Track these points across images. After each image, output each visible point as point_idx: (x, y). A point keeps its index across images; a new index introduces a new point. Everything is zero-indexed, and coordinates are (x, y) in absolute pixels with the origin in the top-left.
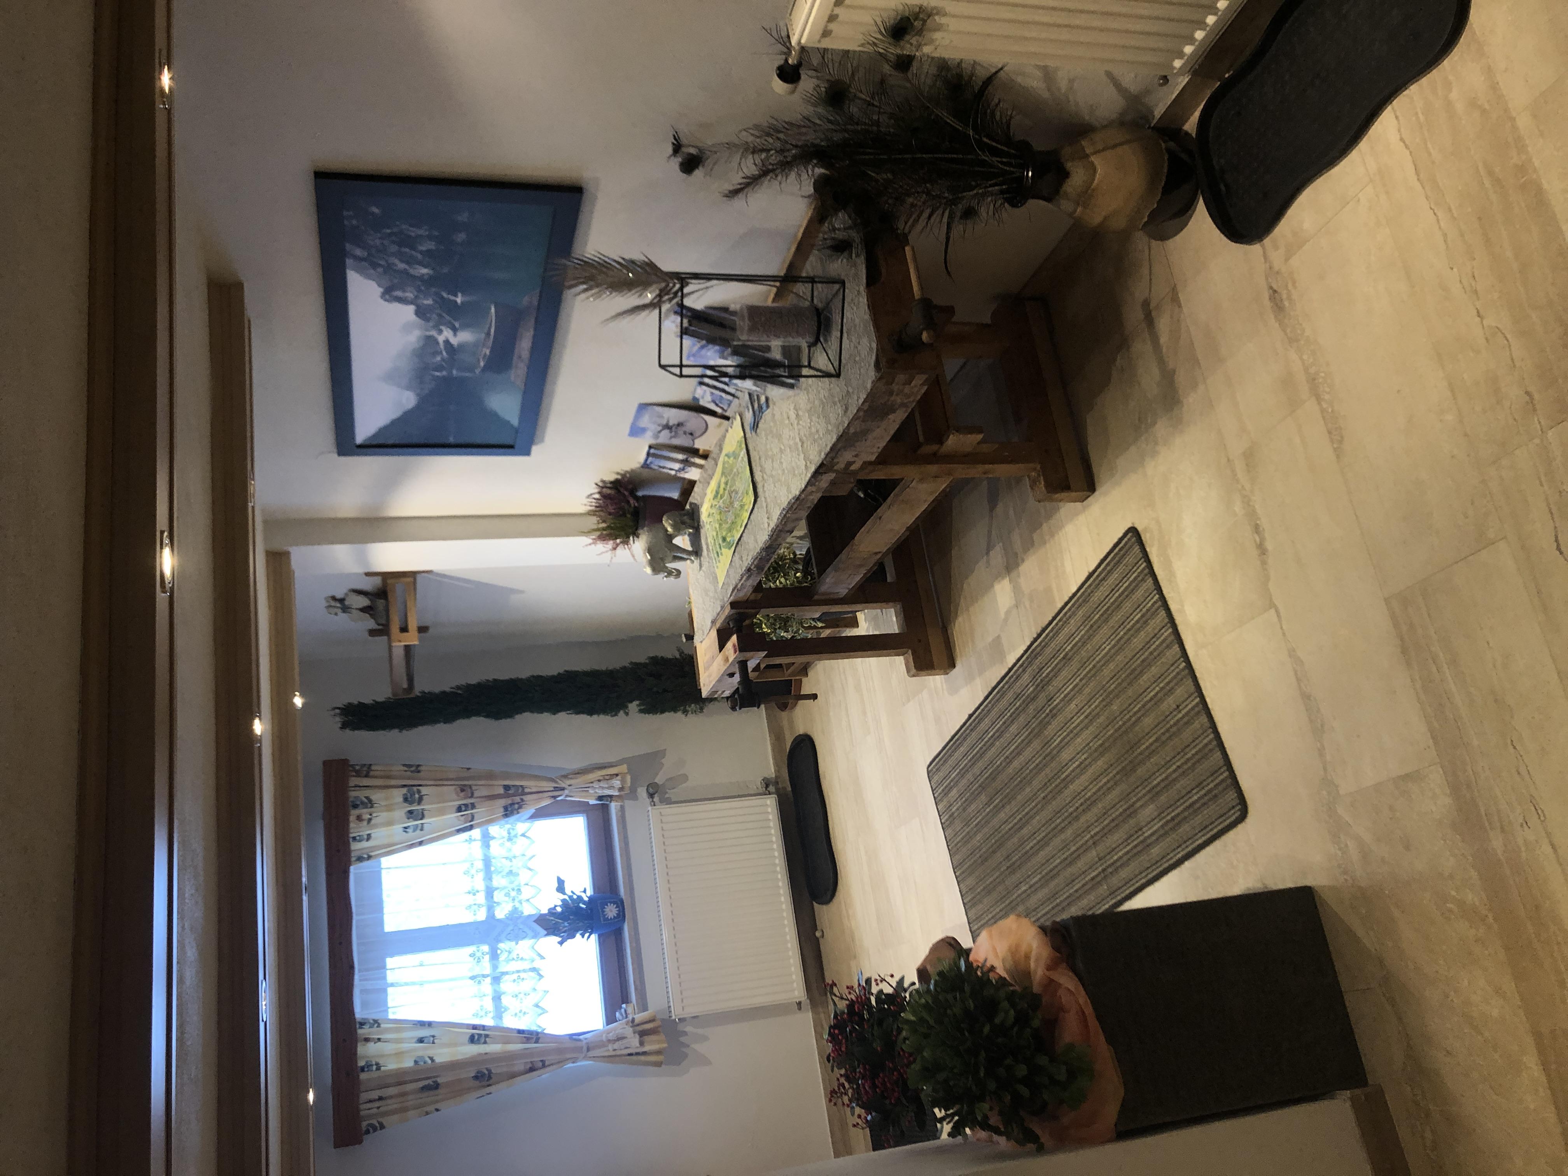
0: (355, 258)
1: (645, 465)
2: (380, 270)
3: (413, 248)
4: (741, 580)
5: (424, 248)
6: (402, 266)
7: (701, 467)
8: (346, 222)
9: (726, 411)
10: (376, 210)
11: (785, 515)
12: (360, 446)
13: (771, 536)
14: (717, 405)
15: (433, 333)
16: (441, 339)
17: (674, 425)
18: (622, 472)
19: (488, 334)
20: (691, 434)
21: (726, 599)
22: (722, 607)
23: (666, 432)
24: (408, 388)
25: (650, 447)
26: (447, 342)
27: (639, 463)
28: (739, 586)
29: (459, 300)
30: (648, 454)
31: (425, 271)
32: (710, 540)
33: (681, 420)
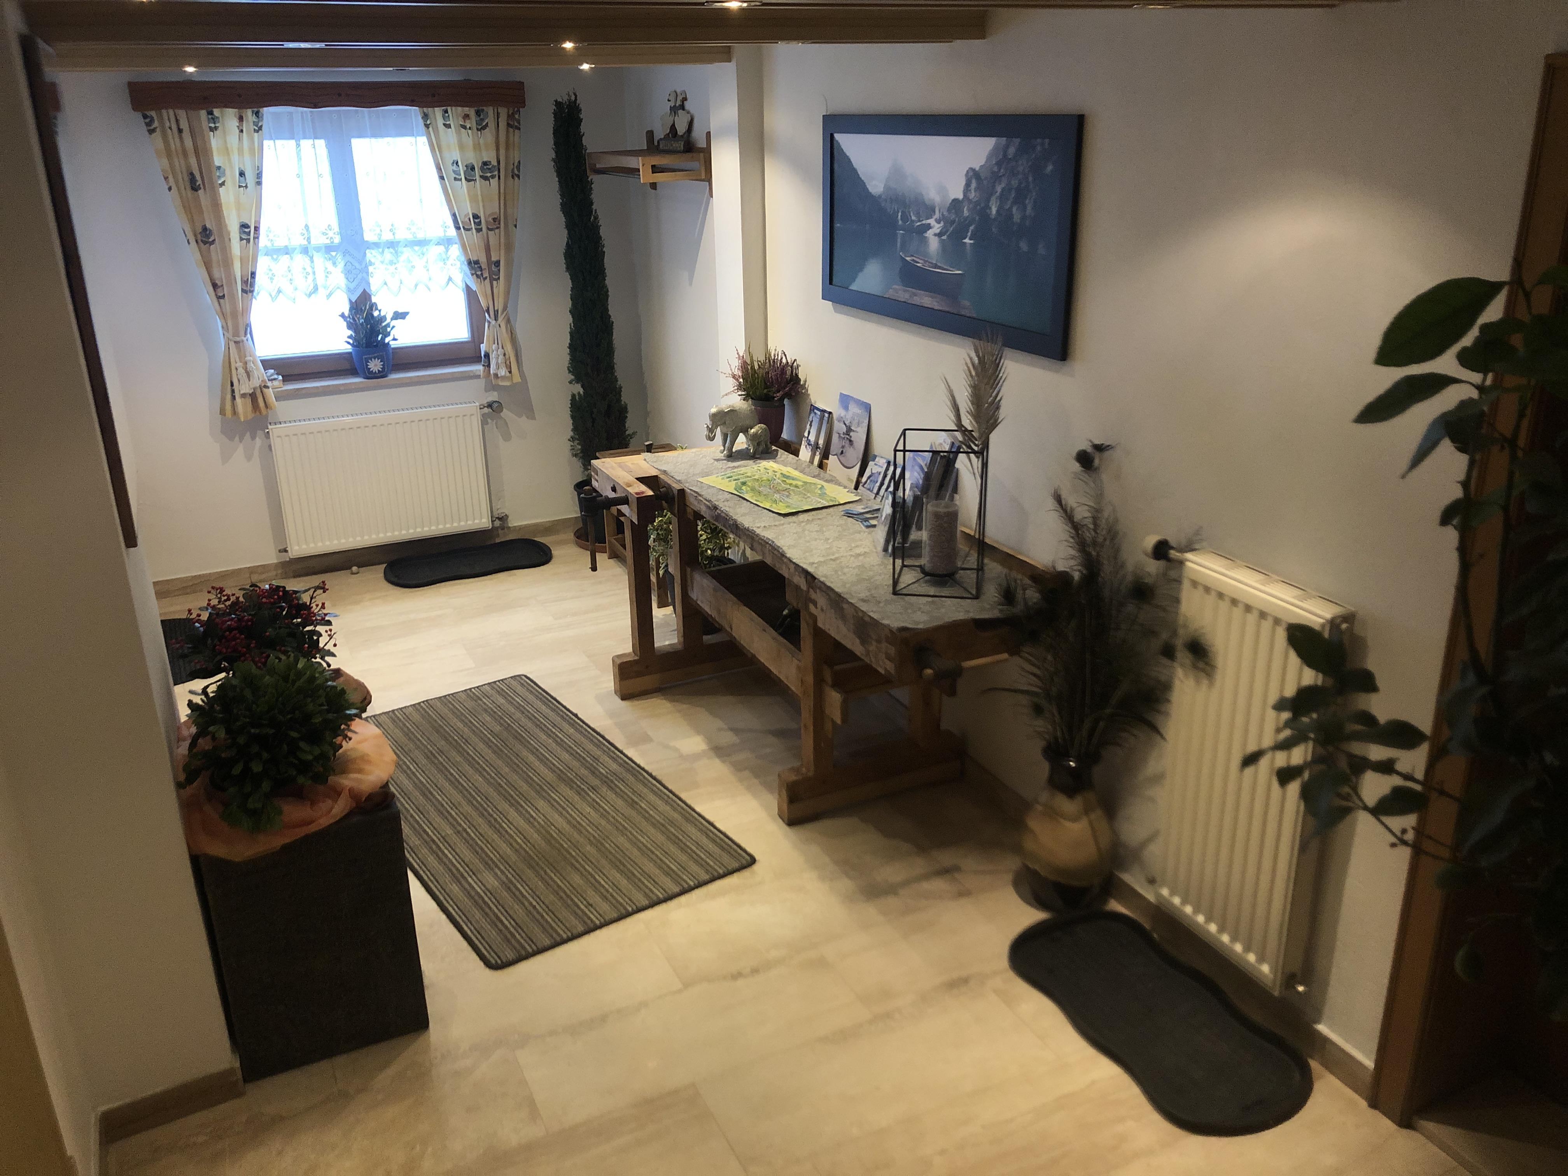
0: (1007, 147)
1: (813, 408)
2: (996, 169)
3: (1014, 203)
4: (706, 500)
5: (1014, 210)
6: (999, 189)
7: (812, 461)
8: (1039, 140)
9: (863, 486)
10: (1050, 168)
11: (767, 543)
12: (832, 136)
13: (748, 530)
14: (869, 478)
15: (937, 215)
16: (932, 221)
17: (851, 437)
18: (807, 386)
19: (936, 266)
20: (842, 453)
21: (687, 485)
22: (679, 481)
23: (844, 429)
24: (887, 188)
25: (830, 413)
26: (929, 227)
27: (815, 402)
28: (700, 498)
29: (967, 241)
30: (824, 411)
31: (994, 210)
32: (743, 470)
33: (855, 443)
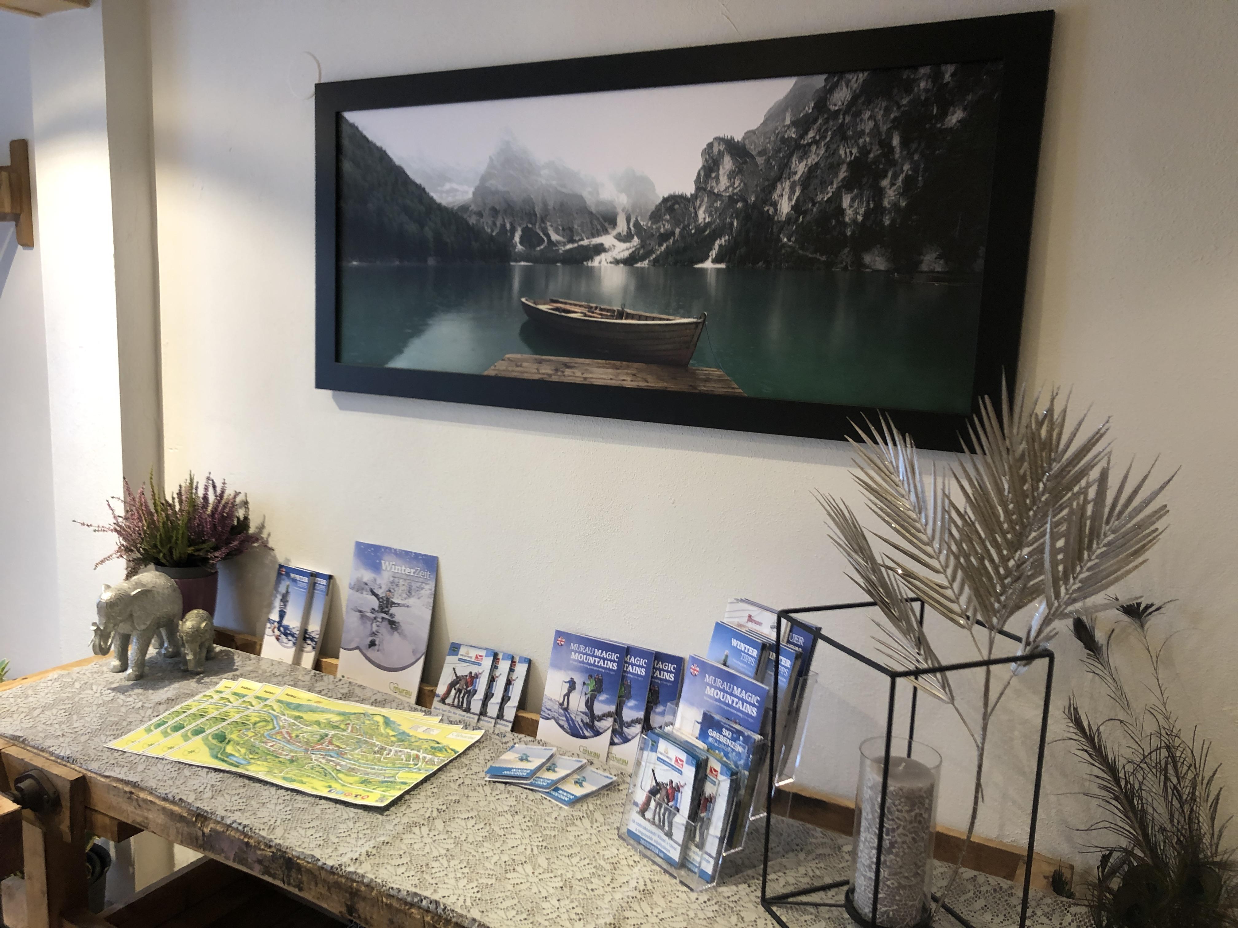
0: (829, 90)
1: (284, 572)
2: (792, 133)
3: (847, 185)
4: (165, 799)
5: (846, 201)
6: (800, 168)
8: (923, 71)
10: (955, 117)
15: (622, 226)
16: (607, 240)
17: (392, 615)
18: (264, 535)
19: (621, 315)
23: (375, 603)
24: (481, 191)
25: (330, 577)
26: (600, 249)
27: (288, 560)
29: (708, 265)
30: (314, 575)
31: (785, 207)
